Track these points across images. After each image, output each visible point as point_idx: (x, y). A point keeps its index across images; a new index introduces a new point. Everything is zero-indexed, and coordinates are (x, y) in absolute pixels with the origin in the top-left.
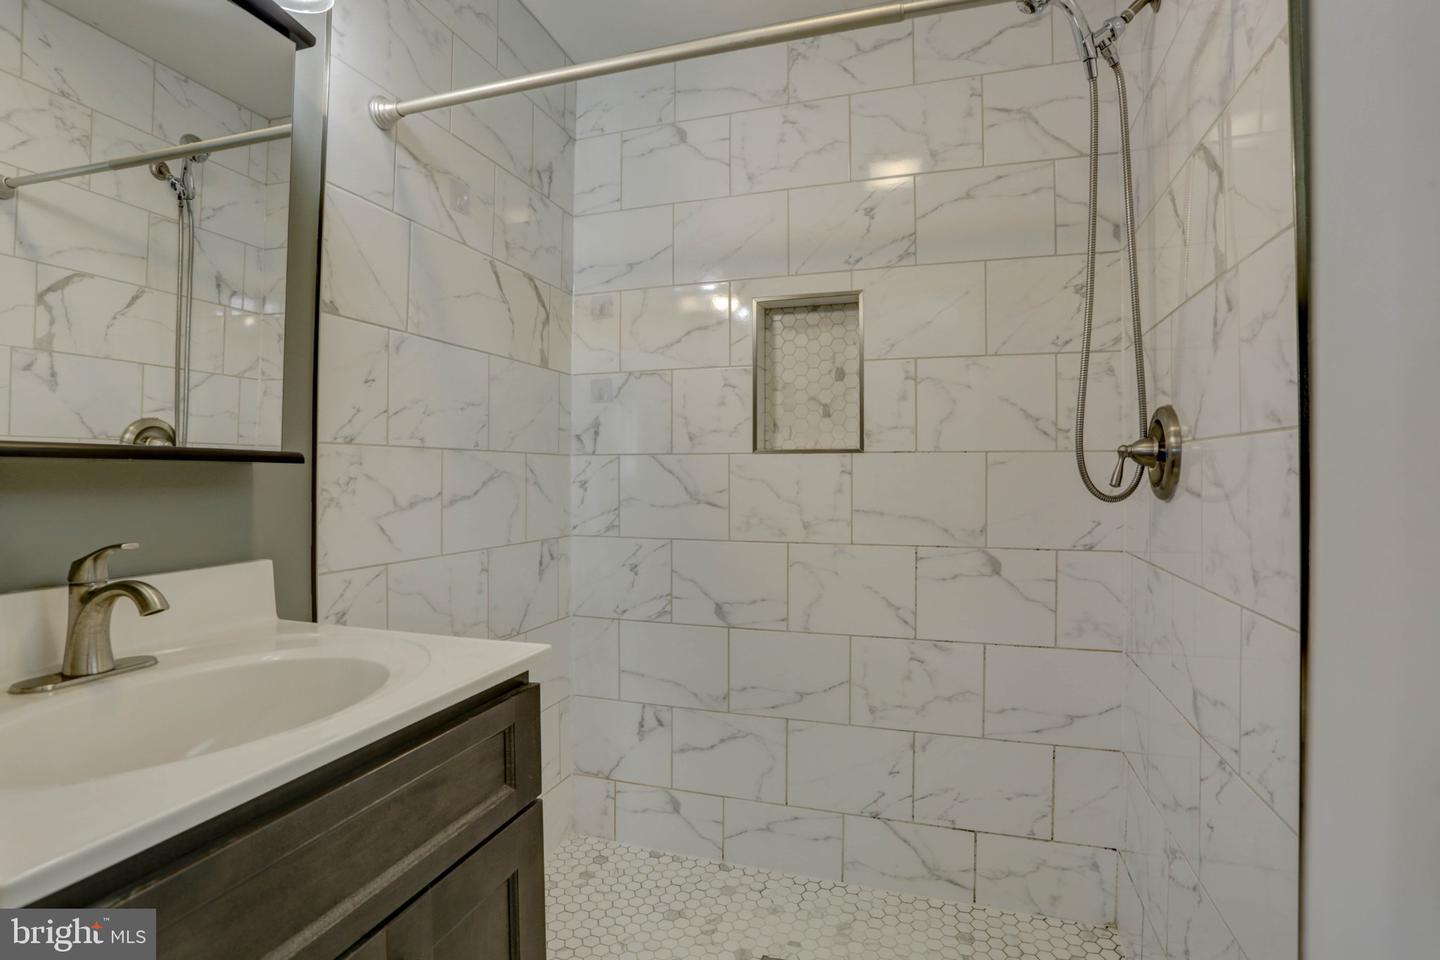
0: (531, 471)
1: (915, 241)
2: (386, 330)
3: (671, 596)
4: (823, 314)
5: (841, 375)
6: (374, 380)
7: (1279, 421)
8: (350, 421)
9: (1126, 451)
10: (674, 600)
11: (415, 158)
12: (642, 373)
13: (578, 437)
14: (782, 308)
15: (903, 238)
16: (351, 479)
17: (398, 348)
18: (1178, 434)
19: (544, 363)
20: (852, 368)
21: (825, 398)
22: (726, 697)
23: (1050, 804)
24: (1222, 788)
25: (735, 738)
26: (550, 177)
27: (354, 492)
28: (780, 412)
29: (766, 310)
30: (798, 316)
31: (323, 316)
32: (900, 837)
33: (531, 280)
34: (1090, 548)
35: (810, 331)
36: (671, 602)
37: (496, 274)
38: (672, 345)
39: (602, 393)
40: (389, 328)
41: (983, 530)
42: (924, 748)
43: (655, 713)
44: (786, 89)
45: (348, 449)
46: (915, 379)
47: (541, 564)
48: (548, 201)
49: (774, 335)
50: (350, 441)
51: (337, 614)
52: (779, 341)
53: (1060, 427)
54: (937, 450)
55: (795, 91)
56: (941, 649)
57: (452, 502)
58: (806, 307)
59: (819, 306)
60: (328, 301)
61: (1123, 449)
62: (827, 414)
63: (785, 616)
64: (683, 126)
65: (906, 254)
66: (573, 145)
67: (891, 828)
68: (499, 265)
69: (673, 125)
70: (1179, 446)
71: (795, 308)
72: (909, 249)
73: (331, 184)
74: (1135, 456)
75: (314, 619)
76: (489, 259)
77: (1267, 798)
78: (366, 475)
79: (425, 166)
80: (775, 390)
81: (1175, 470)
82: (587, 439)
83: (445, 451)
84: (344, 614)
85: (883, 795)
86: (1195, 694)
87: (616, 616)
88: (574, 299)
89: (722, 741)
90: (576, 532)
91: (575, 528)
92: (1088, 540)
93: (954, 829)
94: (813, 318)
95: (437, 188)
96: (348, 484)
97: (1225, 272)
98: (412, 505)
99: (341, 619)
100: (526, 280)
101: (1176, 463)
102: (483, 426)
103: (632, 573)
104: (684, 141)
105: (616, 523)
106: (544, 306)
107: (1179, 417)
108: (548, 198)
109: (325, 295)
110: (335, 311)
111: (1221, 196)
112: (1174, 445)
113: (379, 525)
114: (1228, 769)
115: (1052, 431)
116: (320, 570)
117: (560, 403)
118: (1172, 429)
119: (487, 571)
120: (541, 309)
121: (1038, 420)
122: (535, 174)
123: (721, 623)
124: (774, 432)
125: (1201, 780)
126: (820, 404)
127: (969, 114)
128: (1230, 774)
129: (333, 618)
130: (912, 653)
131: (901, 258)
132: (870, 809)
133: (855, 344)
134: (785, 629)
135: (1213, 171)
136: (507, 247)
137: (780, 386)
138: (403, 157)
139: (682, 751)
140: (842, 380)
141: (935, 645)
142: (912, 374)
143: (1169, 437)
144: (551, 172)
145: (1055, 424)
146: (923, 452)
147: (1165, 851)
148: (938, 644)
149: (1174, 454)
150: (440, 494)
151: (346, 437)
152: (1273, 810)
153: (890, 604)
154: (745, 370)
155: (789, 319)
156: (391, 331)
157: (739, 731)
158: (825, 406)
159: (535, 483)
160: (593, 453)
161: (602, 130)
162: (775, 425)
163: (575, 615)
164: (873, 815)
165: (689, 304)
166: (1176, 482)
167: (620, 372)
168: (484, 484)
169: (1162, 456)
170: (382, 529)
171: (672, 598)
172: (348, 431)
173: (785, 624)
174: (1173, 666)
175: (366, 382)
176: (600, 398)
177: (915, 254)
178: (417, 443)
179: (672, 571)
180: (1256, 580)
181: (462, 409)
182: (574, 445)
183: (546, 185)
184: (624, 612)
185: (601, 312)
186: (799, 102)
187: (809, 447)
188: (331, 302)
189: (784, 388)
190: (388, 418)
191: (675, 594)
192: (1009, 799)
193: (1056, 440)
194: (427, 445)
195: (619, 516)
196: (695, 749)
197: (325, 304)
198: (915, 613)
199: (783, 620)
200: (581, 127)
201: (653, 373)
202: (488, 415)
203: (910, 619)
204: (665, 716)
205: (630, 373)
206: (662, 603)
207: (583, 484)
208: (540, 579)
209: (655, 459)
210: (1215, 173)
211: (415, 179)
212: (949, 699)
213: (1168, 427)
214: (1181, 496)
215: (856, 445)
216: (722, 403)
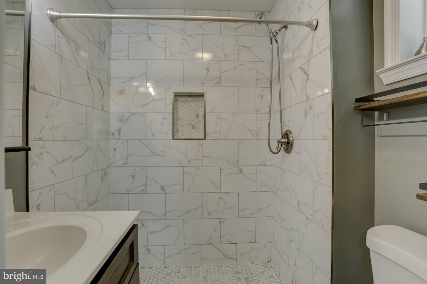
0: (99, 146)
1: (220, 79)
2: (53, 97)
3: (146, 185)
4: (192, 98)
5: (198, 116)
6: (49, 116)
7: (326, 138)
8: (41, 132)
9: (280, 141)
10: (147, 186)
11: (63, 34)
12: (136, 114)
13: (113, 134)
14: (180, 95)
15: (217, 78)
16: (41, 154)
17: (57, 104)
18: (292, 137)
19: (103, 109)
20: (201, 114)
21: (193, 124)
22: (165, 215)
23: (255, 233)
24: (307, 225)
25: (168, 227)
26: (105, 45)
27: (42, 159)
28: (179, 127)
29: (175, 95)
30: (185, 98)
31: (30, 92)
32: (217, 249)
33: (99, 80)
34: (264, 165)
35: (188, 103)
36: (146, 187)
37: (89, 78)
38: (146, 105)
39: (121, 120)
40: (54, 96)
41: (238, 161)
42: (223, 222)
43: (141, 223)
44: (183, 29)
45: (40, 142)
46: (220, 119)
47: (102, 177)
48: (103, 53)
49: (178, 103)
50: (41, 139)
51: (36, 206)
52: (179, 105)
53: (257, 133)
54: (226, 139)
55: (186, 30)
56: (227, 194)
57: (75, 160)
58: (187, 95)
59: (191, 96)
60: (32, 85)
61: (279, 141)
62: (194, 128)
63: (183, 188)
64: (151, 35)
65: (218, 83)
66: (111, 35)
67: (215, 246)
68: (90, 76)
69: (147, 34)
70: (293, 140)
71: (184, 96)
72: (218, 81)
73: (33, 40)
74: (281, 142)
75: (28, 210)
76: (87, 72)
77: (322, 226)
78: (47, 152)
79: (66, 37)
80: (178, 120)
81: (292, 146)
82: (116, 135)
83: (73, 141)
84: (39, 205)
85: (212, 237)
86: (298, 202)
87: (127, 192)
88: (111, 87)
89: (164, 228)
90: (112, 165)
91: (112, 164)
92: (263, 163)
93: (231, 244)
94: (190, 99)
95: (70, 46)
96: (40, 156)
97: (309, 100)
98: (62, 162)
99: (38, 208)
100: (98, 81)
101: (292, 145)
102: (85, 131)
103: (133, 178)
104: (151, 40)
105: (127, 162)
106: (103, 90)
107: (293, 133)
108: (104, 52)
109: (31, 83)
110: (35, 90)
111: (308, 81)
112: (292, 140)
113: (51, 170)
114: (310, 220)
115: (255, 134)
116: (30, 190)
117: (107, 123)
118: (291, 136)
119: (86, 182)
120: (102, 91)
121: (252, 131)
122: (100, 44)
123: (163, 192)
124: (178, 133)
125: (300, 223)
126: (191, 125)
127: (235, 46)
128: (310, 221)
129: (35, 208)
130: (219, 196)
131: (216, 84)
132: (209, 242)
133: (202, 107)
134: (183, 192)
135: (305, 74)
136: (92, 69)
137: (180, 119)
138: (59, 33)
139: (151, 233)
140: (198, 118)
141: (226, 194)
142: (219, 118)
143: (290, 138)
144: (105, 43)
145: (256, 132)
146: (222, 139)
147: (288, 241)
148: (226, 193)
149: (292, 142)
150: (72, 157)
151: (39, 138)
152: (324, 229)
153: (213, 183)
154: (170, 114)
155: (182, 99)
156: (55, 97)
157: (169, 225)
158: (193, 125)
159: (100, 150)
160: (119, 139)
161: (122, 32)
162: (178, 131)
163: (112, 193)
164: (210, 243)
165: (142, 89)
166: (292, 149)
167: (128, 113)
168: (85, 152)
169: (288, 143)
170: (52, 172)
171: (147, 185)
172: (40, 136)
173: (183, 191)
174: (290, 195)
175: (46, 117)
176: (121, 121)
177: (220, 83)
178: (64, 139)
179: (147, 177)
180: (318, 175)
181: (78, 126)
182: (111, 136)
183: (103, 47)
184: (130, 191)
185: (121, 93)
186: (187, 34)
187: (189, 138)
188: (33, 86)
189: (181, 120)
190: (54, 130)
191: (147, 184)
192: (245, 233)
193: (256, 136)
194: (67, 139)
195: (128, 160)
196: (155, 232)
197: (31, 87)
198: (220, 185)
199: (182, 190)
200: (114, 29)
201: (139, 114)
202: (86, 128)
203: (219, 187)
204: (145, 223)
205: (132, 113)
206: (144, 187)
207: (115, 150)
208: (102, 183)
209: (140, 141)
210: (306, 75)
211: (63, 41)
212: (230, 208)
213: (290, 135)
214: (293, 152)
215: (203, 138)
216: (163, 124)
